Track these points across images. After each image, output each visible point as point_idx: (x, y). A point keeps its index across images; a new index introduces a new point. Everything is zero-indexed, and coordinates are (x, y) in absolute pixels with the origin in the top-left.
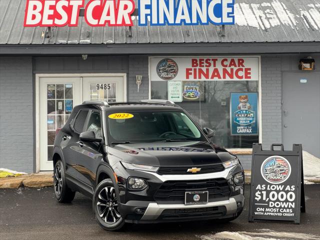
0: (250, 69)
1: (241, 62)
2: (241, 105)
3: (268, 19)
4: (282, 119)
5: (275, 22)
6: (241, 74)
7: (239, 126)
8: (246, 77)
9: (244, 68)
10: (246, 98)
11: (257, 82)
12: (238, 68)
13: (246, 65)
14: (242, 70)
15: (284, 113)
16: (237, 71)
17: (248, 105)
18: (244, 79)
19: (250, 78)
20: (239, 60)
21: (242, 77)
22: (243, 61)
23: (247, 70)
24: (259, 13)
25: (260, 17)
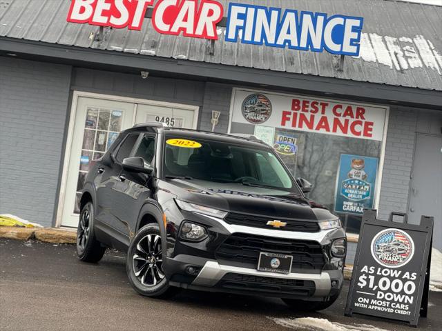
0: (372, 124)
1: (361, 113)
2: (352, 172)
3: (406, 58)
4: (409, 199)
5: (415, 63)
6: (359, 128)
7: (347, 200)
8: (366, 134)
9: (363, 121)
10: (362, 162)
11: (380, 143)
12: (355, 119)
13: (368, 117)
14: (360, 123)
15: (412, 191)
16: (354, 124)
17: (363, 173)
18: (362, 137)
19: (370, 135)
20: (358, 109)
21: (359, 134)
22: (364, 111)
23: (367, 124)
24: (394, 48)
25: (396, 54)
